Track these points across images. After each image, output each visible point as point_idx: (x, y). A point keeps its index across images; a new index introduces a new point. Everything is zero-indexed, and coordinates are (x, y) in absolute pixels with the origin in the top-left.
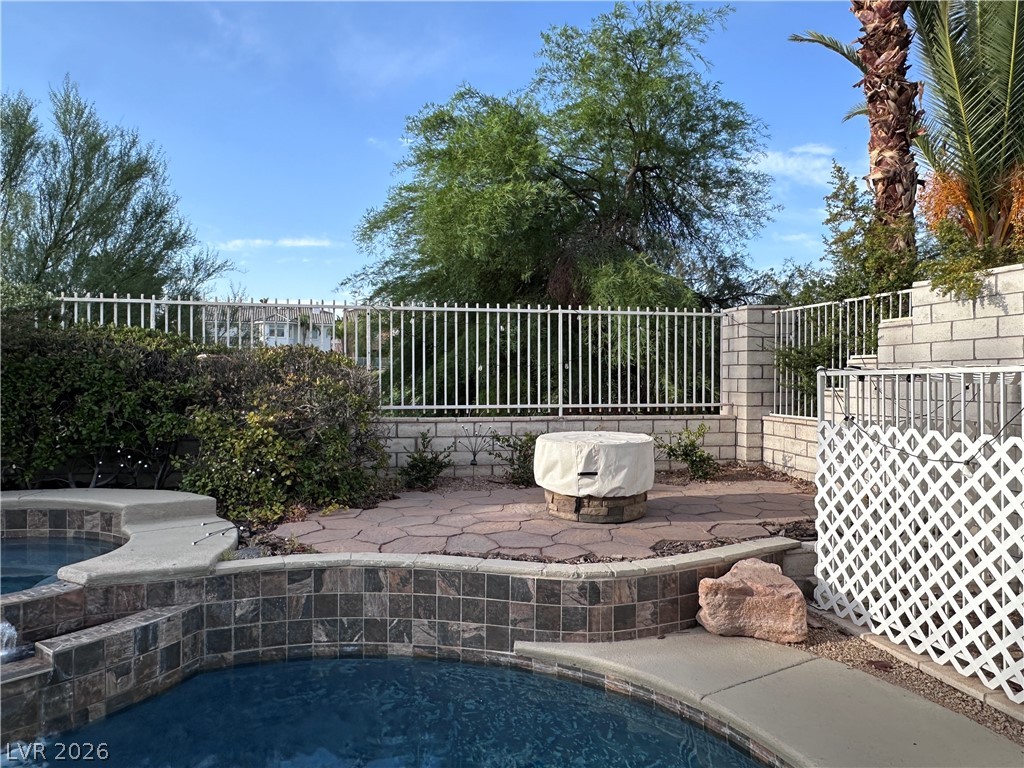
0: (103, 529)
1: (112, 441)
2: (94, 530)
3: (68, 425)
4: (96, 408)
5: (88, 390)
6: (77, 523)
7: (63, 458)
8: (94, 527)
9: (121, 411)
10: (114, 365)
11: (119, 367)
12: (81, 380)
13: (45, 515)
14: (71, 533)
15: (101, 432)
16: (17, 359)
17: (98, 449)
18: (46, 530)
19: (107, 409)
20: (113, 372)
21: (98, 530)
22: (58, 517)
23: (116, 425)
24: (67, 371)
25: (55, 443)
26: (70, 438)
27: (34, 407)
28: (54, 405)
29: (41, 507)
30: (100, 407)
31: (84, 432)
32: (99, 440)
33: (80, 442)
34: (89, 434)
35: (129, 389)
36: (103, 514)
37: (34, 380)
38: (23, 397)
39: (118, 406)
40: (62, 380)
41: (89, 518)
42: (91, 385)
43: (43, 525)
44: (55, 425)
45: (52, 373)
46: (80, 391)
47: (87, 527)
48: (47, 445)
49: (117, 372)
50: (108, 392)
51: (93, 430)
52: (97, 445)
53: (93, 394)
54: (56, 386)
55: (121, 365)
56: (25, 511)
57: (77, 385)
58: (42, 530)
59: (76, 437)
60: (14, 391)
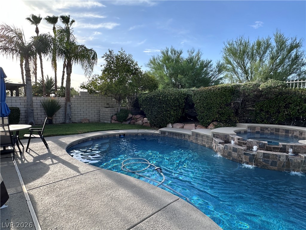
0: (299, 135)
1: (298, 115)
2: (297, 135)
3: (287, 111)
4: (295, 108)
5: (293, 103)
6: (292, 133)
7: (285, 119)
8: (297, 134)
9: (301, 108)
10: (301, 98)
11: (302, 98)
12: (291, 101)
13: (284, 130)
14: (290, 135)
15: (296, 113)
16: (276, 97)
17: (294, 117)
18: (284, 133)
19: (298, 108)
20: (300, 99)
21: (298, 135)
22: (287, 131)
23: (300, 112)
24: (288, 99)
25: (284, 115)
26: (288, 114)
27: (280, 107)
28: (284, 107)
29: (283, 128)
30: (296, 107)
31: (291, 113)
32: (295, 115)
33: (290, 115)
34: (293, 114)
35: (304, 103)
36: (299, 132)
37: (280, 101)
38: (277, 105)
39: (301, 107)
40: (287, 101)
41: (296, 132)
42: (294, 102)
43: (283, 132)
44: (284, 111)
45: (284, 99)
46: (291, 104)
47: (295, 134)
48: (282, 115)
49: (301, 99)
50: (298, 104)
51: (294, 113)
52: (294, 116)
53: (294, 104)
54: (285, 102)
55: (302, 97)
56: (279, 129)
57: (290, 102)
58: (283, 133)
59: (289, 114)
60: (275, 103)
